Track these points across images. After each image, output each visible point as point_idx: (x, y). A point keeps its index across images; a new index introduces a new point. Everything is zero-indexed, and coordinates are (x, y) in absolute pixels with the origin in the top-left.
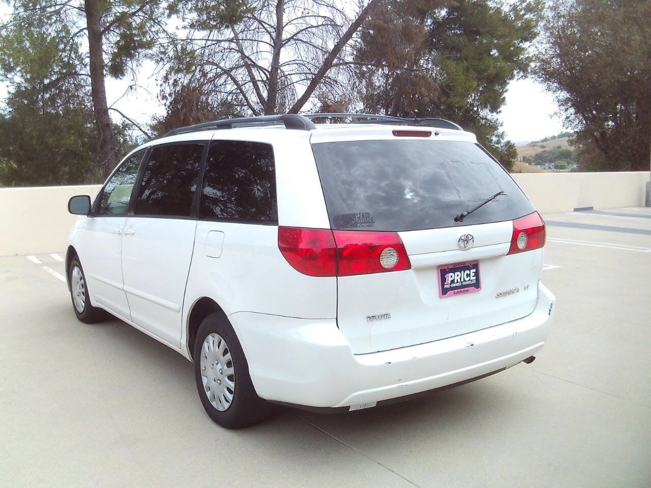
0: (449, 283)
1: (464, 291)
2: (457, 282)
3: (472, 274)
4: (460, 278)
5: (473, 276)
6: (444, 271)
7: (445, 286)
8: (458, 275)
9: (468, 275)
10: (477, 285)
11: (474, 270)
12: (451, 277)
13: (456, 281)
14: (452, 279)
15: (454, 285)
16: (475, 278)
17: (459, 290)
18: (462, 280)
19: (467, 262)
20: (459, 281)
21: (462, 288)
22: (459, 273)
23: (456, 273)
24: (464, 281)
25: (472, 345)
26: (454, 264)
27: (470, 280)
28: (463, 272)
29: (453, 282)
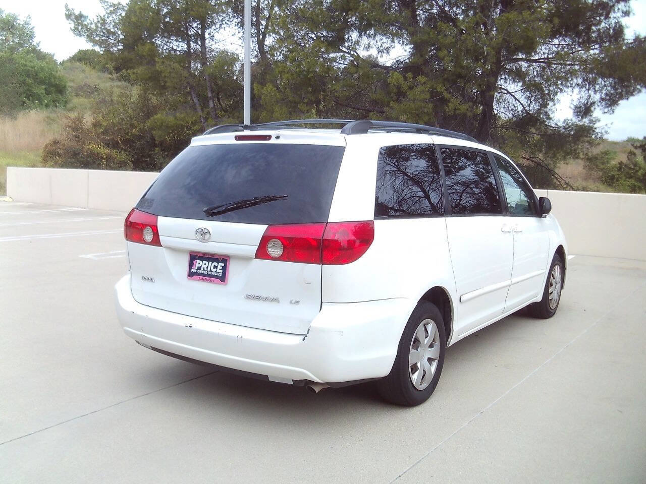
0: (197, 268)
1: (208, 280)
2: (204, 270)
3: (220, 267)
4: (207, 267)
5: (220, 269)
6: (194, 257)
7: (192, 270)
8: (205, 264)
9: (215, 267)
10: (223, 278)
11: (223, 265)
12: (199, 263)
13: (202, 269)
14: (200, 265)
15: (200, 272)
16: (221, 271)
17: (204, 278)
18: (209, 270)
19: (217, 255)
20: (206, 269)
21: (207, 277)
22: (207, 263)
23: (204, 262)
24: (211, 271)
25: (190, 327)
26: (204, 254)
27: (216, 272)
28: (210, 263)
29: (199, 268)
